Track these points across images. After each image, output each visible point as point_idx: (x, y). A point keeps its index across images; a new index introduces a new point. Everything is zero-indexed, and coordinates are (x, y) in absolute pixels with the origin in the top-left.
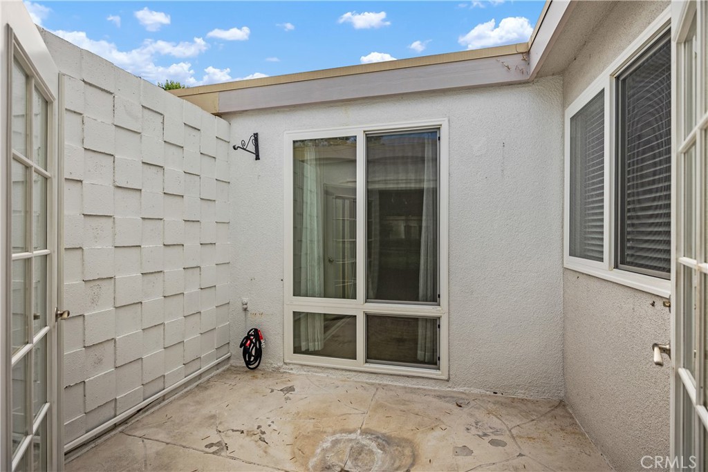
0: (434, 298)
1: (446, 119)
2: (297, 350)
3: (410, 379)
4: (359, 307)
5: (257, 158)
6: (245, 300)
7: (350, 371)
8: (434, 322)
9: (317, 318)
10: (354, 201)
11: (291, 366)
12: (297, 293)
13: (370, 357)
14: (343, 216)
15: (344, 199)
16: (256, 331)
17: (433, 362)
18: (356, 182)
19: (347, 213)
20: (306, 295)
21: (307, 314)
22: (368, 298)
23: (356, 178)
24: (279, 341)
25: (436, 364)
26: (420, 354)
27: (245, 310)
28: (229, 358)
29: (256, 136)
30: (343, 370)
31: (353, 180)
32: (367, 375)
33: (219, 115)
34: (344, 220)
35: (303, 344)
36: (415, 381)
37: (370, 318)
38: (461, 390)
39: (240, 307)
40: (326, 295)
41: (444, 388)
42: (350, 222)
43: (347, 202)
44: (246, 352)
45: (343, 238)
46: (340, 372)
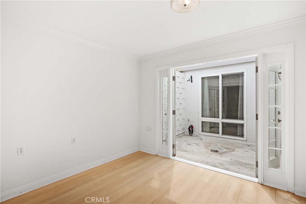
0: (242, 119)
1: (246, 70)
2: (202, 131)
3: (235, 140)
4: (220, 120)
5: (192, 82)
6: (189, 118)
7: (217, 137)
8: (242, 125)
9: (208, 123)
10: (218, 90)
11: (201, 135)
12: (202, 116)
13: (223, 134)
14: (214, 95)
15: (214, 90)
16: (192, 126)
17: (242, 136)
18: (219, 84)
19: (216, 94)
20: (205, 117)
21: (205, 122)
22: (223, 118)
23: (219, 82)
24: (198, 128)
25: (243, 136)
26: (238, 134)
27: (189, 120)
28: (184, 132)
29: (191, 76)
30: (215, 137)
31: (218, 83)
32: (222, 138)
33: (181, 72)
34: (214, 97)
35: (204, 130)
36: (236, 140)
37: (223, 123)
38: (250, 144)
39: (187, 120)
40: (210, 117)
41: (245, 143)
42: (217, 97)
43: (216, 91)
44: (189, 130)
45: (215, 102)
46: (214, 137)
